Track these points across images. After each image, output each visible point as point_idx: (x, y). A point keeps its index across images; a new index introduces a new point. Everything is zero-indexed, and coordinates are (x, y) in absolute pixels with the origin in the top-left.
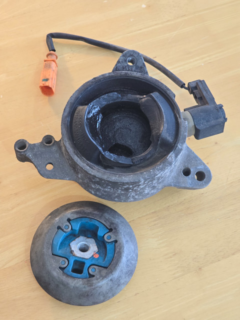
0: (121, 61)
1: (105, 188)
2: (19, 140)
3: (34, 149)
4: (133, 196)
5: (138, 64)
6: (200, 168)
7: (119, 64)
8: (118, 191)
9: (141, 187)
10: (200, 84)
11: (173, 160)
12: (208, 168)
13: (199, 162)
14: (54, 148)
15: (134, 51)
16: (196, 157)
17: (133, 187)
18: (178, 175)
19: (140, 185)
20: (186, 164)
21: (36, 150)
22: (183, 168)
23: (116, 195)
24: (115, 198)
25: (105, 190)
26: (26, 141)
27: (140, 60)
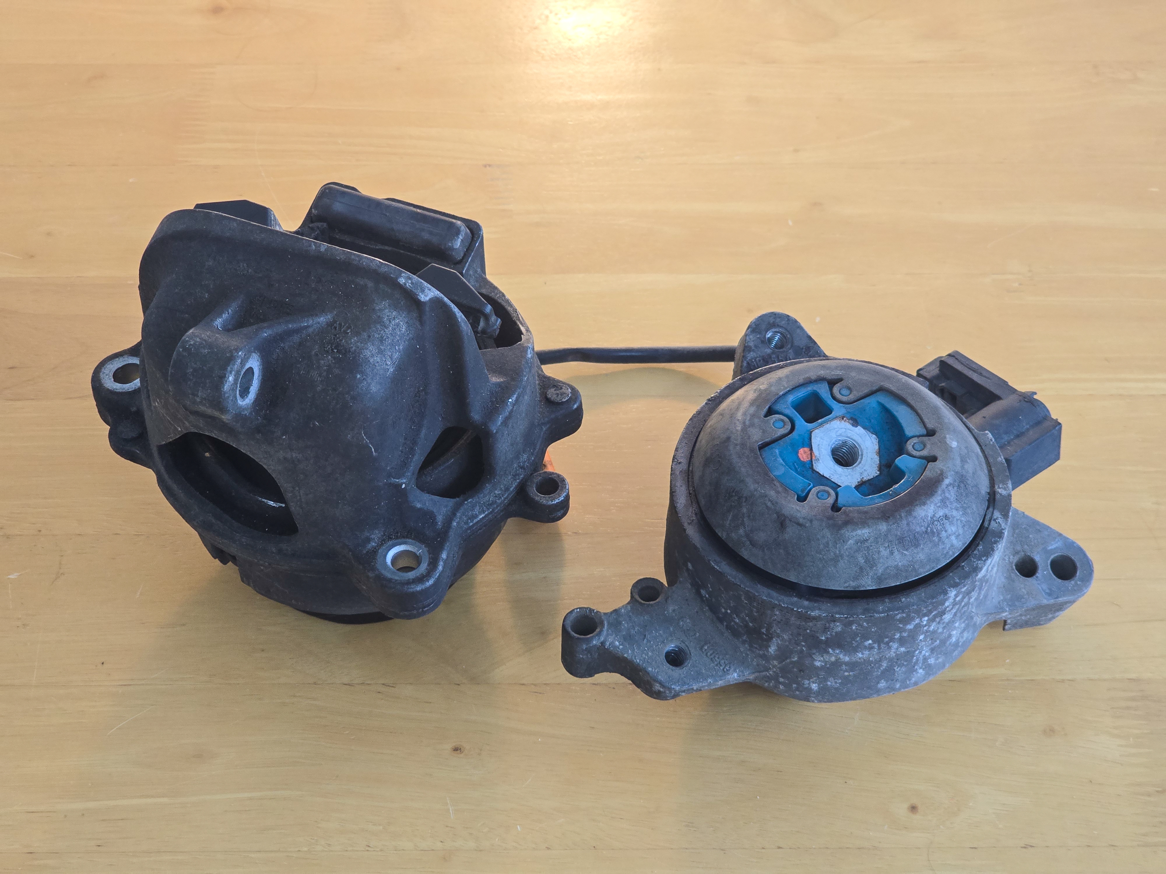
0: (751, 344)
1: (855, 650)
2: (571, 612)
3: (620, 623)
4: (925, 659)
5: (796, 343)
6: (1055, 548)
7: (751, 355)
8: (890, 648)
9: (947, 617)
10: (951, 362)
11: (1003, 525)
12: (1073, 543)
13: (1046, 533)
14: (671, 609)
15: (774, 315)
16: (1034, 523)
17: (928, 624)
18: (1009, 578)
19: (943, 613)
20: (1019, 548)
21: (625, 624)
22: (1015, 559)
23: (885, 664)
24: (879, 679)
25: (854, 659)
26: (591, 610)
27: (798, 331)
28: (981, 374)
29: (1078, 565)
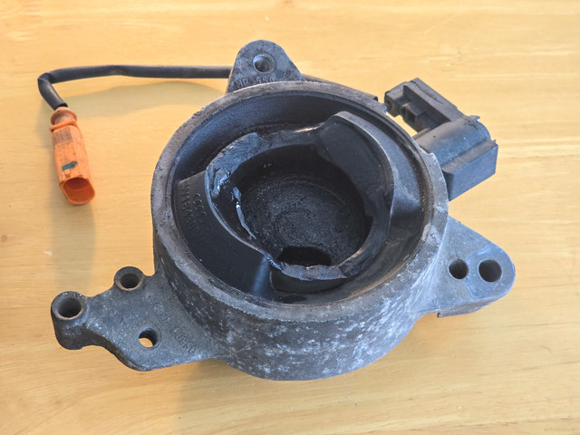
0: (240, 67)
1: (300, 346)
2: (60, 296)
3: (101, 307)
4: (364, 352)
5: (279, 67)
6: (485, 254)
7: (240, 76)
8: (331, 345)
9: (383, 321)
10: (412, 87)
11: (438, 239)
12: (500, 249)
13: (478, 240)
14: (147, 295)
15: (262, 42)
16: (469, 231)
17: (367, 326)
18: (443, 280)
19: (380, 317)
20: (453, 253)
21: (106, 308)
22: (449, 263)
23: (327, 357)
24: (322, 368)
25: (299, 353)
26: (77, 294)
27: (282, 57)
28: (435, 99)
29: (502, 269)
